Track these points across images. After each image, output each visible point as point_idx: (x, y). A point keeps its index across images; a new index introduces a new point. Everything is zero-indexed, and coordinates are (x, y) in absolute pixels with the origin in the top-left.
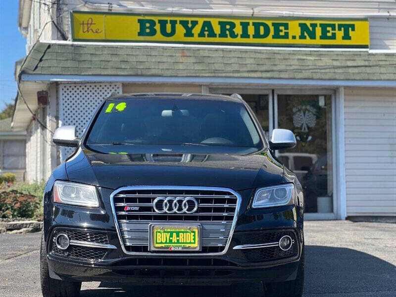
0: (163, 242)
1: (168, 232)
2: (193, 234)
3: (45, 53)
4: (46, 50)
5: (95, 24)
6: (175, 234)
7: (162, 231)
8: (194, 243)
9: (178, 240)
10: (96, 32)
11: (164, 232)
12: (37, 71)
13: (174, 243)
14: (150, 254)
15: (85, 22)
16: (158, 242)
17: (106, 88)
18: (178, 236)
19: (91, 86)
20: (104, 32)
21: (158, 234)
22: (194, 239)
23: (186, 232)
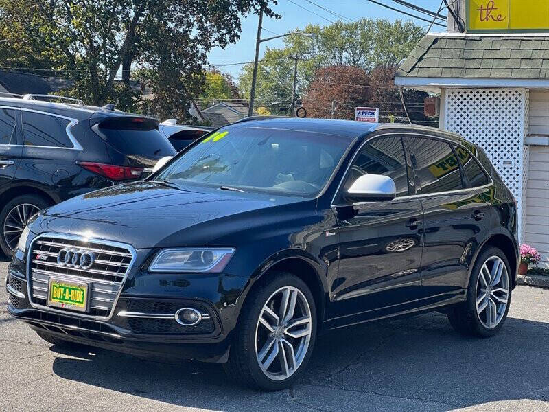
0: (58, 297)
1: (63, 287)
2: (82, 292)
3: (428, 49)
4: (431, 45)
5: (496, 9)
6: (67, 290)
7: (58, 285)
8: (82, 303)
9: (70, 297)
10: (498, 19)
11: (60, 287)
12: (414, 73)
13: (67, 300)
14: (48, 308)
15: (485, 7)
16: (55, 297)
17: (503, 95)
18: (70, 293)
19: (484, 92)
20: (507, 19)
21: (55, 288)
22: (83, 299)
23: (77, 290)
